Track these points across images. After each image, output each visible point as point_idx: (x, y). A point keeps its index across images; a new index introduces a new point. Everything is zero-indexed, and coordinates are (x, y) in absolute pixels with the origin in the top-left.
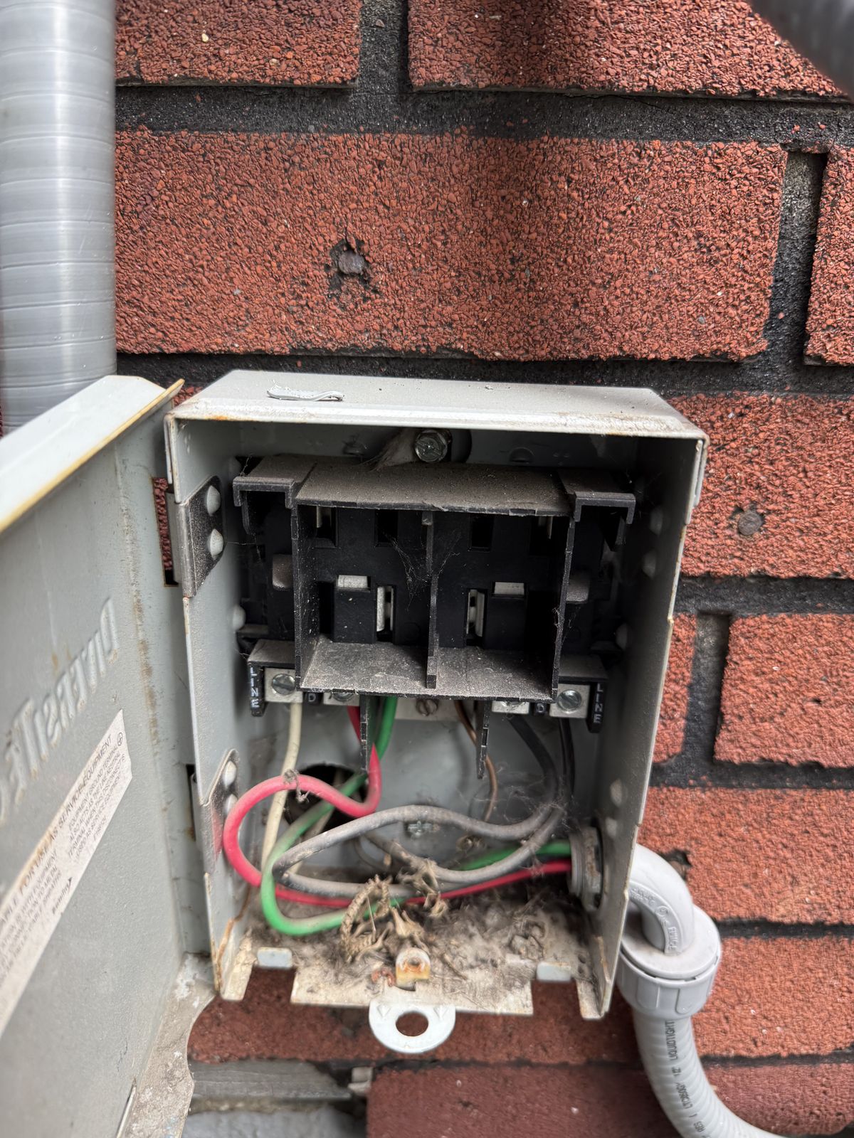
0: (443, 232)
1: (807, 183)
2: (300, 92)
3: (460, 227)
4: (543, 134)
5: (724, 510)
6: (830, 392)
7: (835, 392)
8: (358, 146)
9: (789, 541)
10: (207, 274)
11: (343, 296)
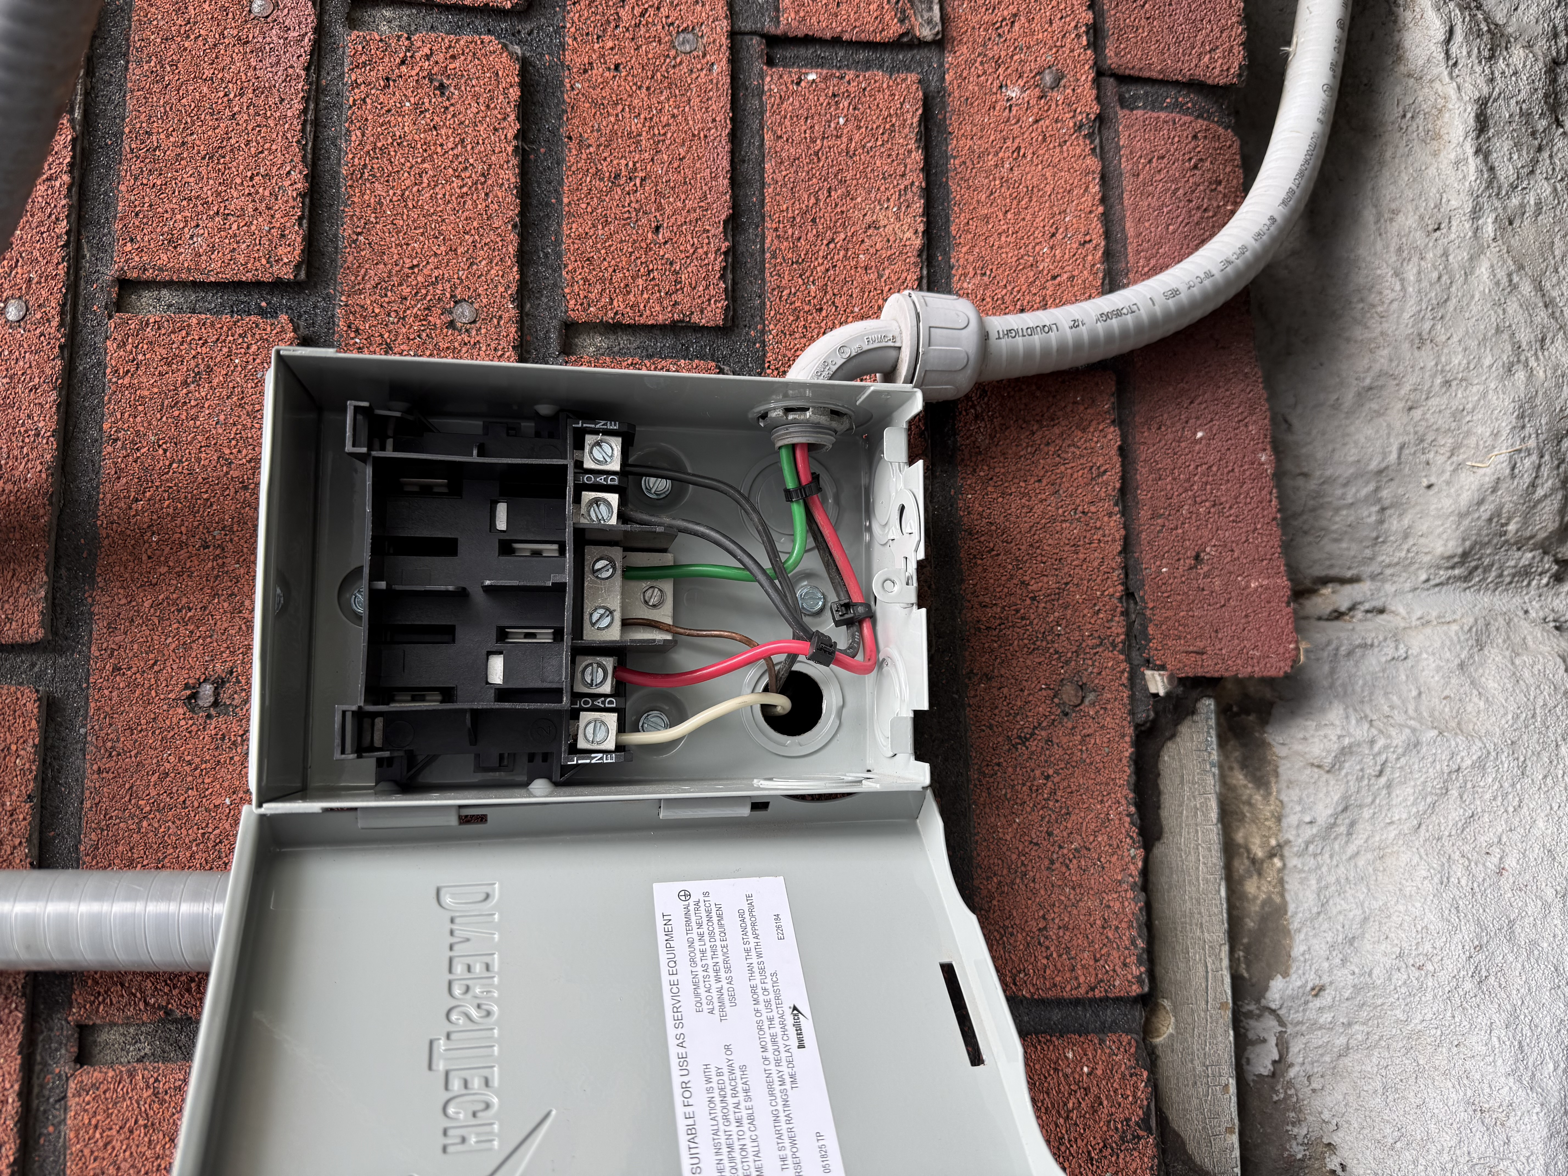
0: (179, 611)
1: (147, 294)
2: (50, 741)
3: (175, 596)
4: (95, 524)
5: (451, 338)
6: (336, 253)
7: (336, 248)
8: (99, 689)
9: (482, 275)
10: (210, 830)
11: (234, 703)
